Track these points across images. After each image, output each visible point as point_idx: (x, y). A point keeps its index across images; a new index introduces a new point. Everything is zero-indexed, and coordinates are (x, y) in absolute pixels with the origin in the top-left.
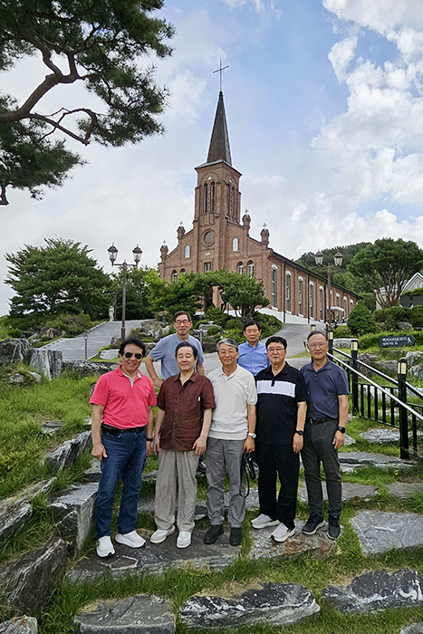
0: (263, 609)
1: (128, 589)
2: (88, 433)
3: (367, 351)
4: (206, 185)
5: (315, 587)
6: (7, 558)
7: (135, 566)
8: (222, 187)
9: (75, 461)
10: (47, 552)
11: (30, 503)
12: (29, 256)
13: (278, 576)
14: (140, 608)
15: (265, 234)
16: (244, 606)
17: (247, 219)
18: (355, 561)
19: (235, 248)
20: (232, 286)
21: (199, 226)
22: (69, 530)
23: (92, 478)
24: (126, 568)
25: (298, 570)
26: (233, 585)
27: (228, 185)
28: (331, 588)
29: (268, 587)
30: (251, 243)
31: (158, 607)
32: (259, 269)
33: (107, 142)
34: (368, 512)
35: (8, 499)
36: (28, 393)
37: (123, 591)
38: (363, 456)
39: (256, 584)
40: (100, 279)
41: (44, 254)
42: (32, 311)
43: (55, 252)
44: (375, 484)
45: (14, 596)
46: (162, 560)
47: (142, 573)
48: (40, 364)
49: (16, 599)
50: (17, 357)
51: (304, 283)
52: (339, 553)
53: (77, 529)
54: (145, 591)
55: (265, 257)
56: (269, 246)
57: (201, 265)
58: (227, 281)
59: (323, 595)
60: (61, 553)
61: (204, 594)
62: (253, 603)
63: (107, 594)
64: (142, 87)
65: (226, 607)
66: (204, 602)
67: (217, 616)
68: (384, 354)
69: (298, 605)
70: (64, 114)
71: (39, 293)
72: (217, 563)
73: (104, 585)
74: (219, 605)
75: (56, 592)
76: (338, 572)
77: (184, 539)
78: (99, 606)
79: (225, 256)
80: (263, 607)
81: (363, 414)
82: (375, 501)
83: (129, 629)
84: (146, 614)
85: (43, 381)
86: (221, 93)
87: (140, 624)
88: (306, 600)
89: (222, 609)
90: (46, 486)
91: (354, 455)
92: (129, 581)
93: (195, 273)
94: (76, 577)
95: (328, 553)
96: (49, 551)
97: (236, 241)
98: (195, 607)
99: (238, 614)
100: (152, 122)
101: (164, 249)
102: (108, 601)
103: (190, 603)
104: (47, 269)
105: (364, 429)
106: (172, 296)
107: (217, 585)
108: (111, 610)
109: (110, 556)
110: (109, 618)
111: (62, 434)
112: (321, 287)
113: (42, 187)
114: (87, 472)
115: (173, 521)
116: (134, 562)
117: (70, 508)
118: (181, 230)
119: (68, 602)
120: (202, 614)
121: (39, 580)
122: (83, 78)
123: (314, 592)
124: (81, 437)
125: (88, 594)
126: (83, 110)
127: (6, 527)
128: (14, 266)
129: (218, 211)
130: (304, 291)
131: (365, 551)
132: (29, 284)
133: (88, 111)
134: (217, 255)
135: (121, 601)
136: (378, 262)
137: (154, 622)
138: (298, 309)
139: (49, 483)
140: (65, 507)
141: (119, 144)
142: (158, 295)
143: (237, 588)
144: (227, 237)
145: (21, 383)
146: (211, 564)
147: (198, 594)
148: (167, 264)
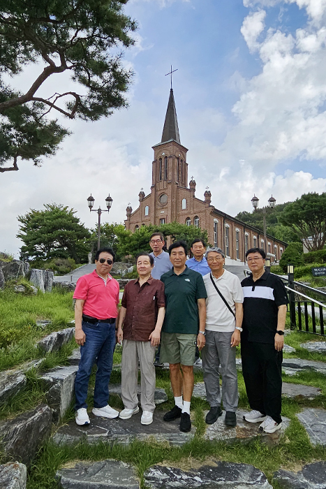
0: (219, 483)
1: (101, 454)
2: (70, 329)
3: (300, 279)
4: (161, 159)
5: (267, 470)
6: (6, 415)
7: (106, 434)
8: (173, 160)
9: (60, 349)
10: (36, 414)
11: (25, 374)
12: (32, 216)
13: (231, 456)
14: (110, 470)
15: (208, 194)
16: (202, 478)
17: (193, 184)
18: (304, 451)
19: (184, 207)
20: (182, 235)
21: (156, 191)
22: (54, 400)
23: (74, 362)
24: (99, 435)
25: (250, 453)
26: (190, 460)
27: (178, 158)
28: (282, 472)
29: (222, 465)
30: (196, 202)
31: (126, 471)
32: (203, 222)
33: (87, 118)
34: (312, 410)
35: (8, 371)
36: (27, 300)
37: (97, 454)
38: (305, 363)
39: (211, 462)
40: (82, 233)
41: (43, 215)
42: (35, 256)
43: (51, 214)
44: (317, 386)
45: (10, 445)
46: (128, 433)
47: (113, 441)
48: (37, 281)
49: (11, 448)
50: (20, 274)
51: (240, 234)
52: (288, 441)
53: (60, 398)
54: (114, 457)
55: (208, 213)
56: (211, 204)
57: (158, 220)
58: (178, 230)
59: (275, 476)
60: (47, 417)
61: (165, 464)
62: (209, 476)
63: (83, 456)
64: (113, 70)
65: (185, 477)
66: (165, 470)
67: (177, 484)
68: (317, 282)
69: (252, 482)
70: (57, 98)
71: (39, 244)
72: (176, 440)
73: (81, 447)
74: (178, 474)
75: (42, 449)
76: (288, 459)
77: (147, 417)
78: (77, 465)
79: (176, 213)
80: (219, 481)
81: (300, 328)
82: (319, 401)
83: (101, 486)
84: (115, 475)
85: (39, 293)
86: (171, 90)
87: (110, 483)
88: (259, 479)
89: (181, 479)
90: (38, 363)
91: (296, 361)
92: (102, 447)
93: (153, 225)
94: (58, 439)
95: (277, 441)
96: (39, 414)
97: (184, 201)
98: (158, 474)
99: (196, 485)
100: (120, 97)
101: (129, 209)
102: (84, 462)
103: (152, 470)
104: (45, 225)
105: (304, 341)
106: (135, 242)
107: (176, 459)
108: (86, 469)
109: (86, 425)
110: (84, 475)
111: (51, 328)
112: (255, 237)
113: (42, 157)
114: (69, 357)
115: (137, 402)
116: (105, 432)
117: (55, 381)
118: (142, 194)
119: (52, 457)
120: (164, 481)
121: (30, 436)
122: (70, 68)
123: (267, 474)
124: (65, 331)
125: (69, 454)
126: (70, 93)
127: (6, 389)
128: (23, 225)
129: (170, 178)
130: (240, 239)
131: (313, 442)
132: (32, 237)
133: (74, 94)
134: (169, 213)
135: (95, 463)
136: (304, 213)
137: (123, 482)
138: (235, 254)
139: (40, 361)
140: (52, 380)
141: (96, 118)
142: (124, 243)
143: (193, 463)
144: (177, 199)
145: (23, 293)
146: (170, 440)
147: (160, 464)
148: (131, 221)
